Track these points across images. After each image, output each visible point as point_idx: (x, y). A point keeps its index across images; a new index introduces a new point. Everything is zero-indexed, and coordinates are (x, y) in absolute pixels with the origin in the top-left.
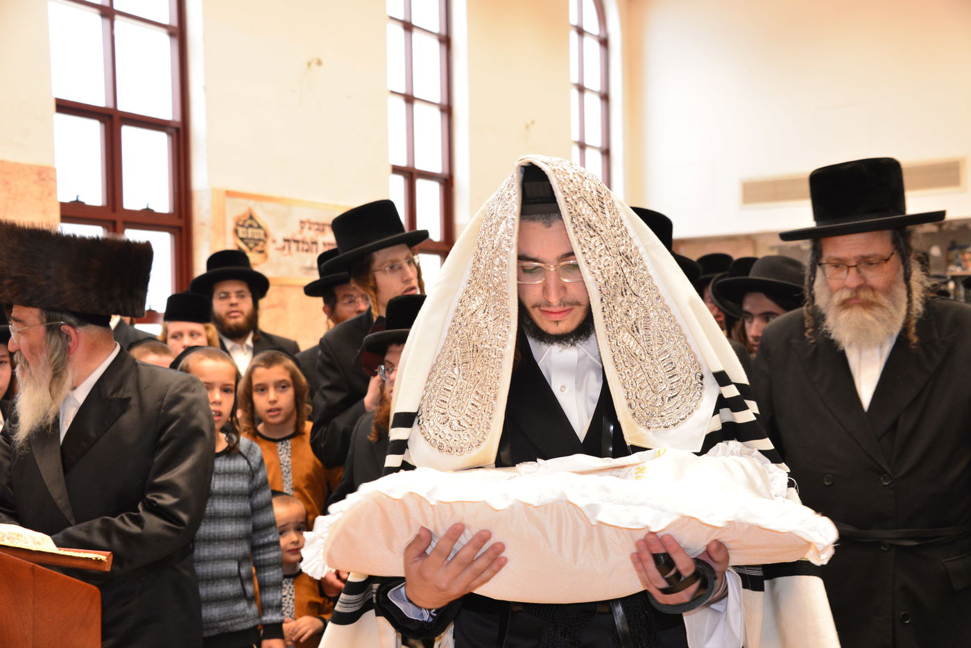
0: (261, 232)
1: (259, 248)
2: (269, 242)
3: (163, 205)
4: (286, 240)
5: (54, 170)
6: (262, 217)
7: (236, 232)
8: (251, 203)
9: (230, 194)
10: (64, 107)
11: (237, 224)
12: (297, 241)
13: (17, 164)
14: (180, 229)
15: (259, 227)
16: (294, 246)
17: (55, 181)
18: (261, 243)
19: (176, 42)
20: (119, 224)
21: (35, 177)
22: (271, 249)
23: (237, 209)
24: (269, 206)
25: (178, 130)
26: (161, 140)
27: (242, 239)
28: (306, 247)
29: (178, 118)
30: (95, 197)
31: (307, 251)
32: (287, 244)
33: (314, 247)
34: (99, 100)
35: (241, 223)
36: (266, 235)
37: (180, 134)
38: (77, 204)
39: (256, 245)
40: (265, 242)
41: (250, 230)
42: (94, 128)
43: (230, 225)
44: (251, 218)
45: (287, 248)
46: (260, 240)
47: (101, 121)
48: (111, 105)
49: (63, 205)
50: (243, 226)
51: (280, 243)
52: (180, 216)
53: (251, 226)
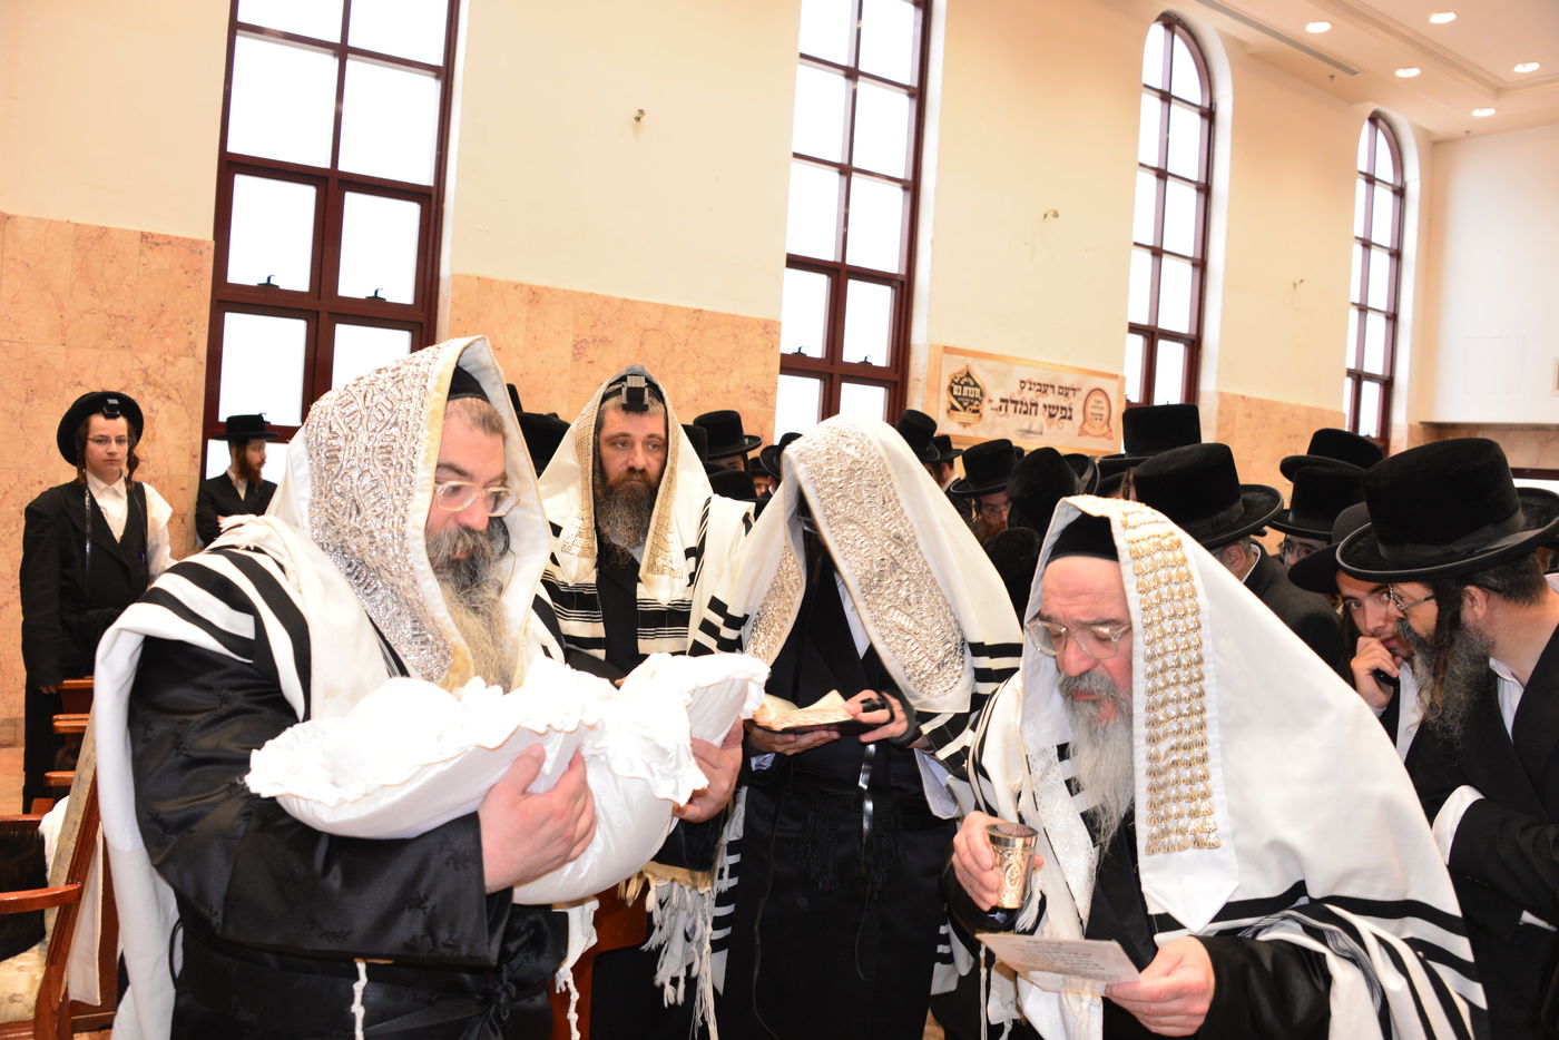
0: (978, 390)
1: (974, 407)
2: (985, 401)
3: (880, 358)
4: (1002, 400)
5: (780, 323)
6: (979, 375)
7: (951, 389)
8: (969, 360)
9: (947, 350)
10: (795, 262)
11: (953, 382)
12: (1015, 402)
13: (747, 318)
14: (896, 383)
15: (976, 385)
16: (1011, 407)
17: (779, 335)
18: (977, 402)
19: (909, 195)
20: (836, 377)
21: (761, 330)
22: (986, 408)
23: (955, 366)
24: (989, 364)
25: (902, 283)
26: (884, 295)
27: (956, 397)
28: (1024, 408)
29: (903, 272)
30: (815, 349)
31: (1025, 412)
32: (1004, 405)
33: (1034, 409)
34: (829, 253)
35: (957, 381)
36: (982, 394)
37: (903, 288)
38: (799, 355)
39: (971, 404)
40: (980, 401)
41: (966, 388)
42: (821, 282)
43: (946, 383)
44: (968, 375)
45: (1003, 408)
46: (975, 399)
47: (828, 275)
48: (839, 260)
49: (784, 356)
50: (958, 384)
51: (997, 403)
52: (897, 372)
53: (967, 384)
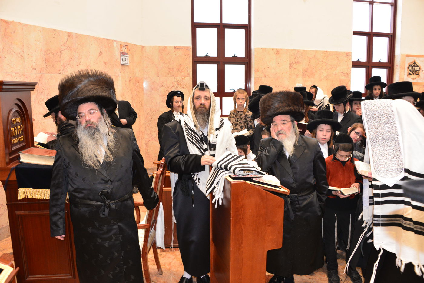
0: (418, 67)
1: (416, 73)
2: (421, 71)
3: (385, 60)
5: (351, 53)
6: (418, 62)
7: (409, 68)
8: (415, 58)
9: (407, 56)
10: (355, 33)
11: (409, 65)
13: (341, 52)
14: (390, 67)
15: (417, 66)
17: (351, 56)
18: (418, 71)
19: (393, 8)
20: (370, 67)
21: (346, 55)
22: (421, 73)
23: (410, 60)
24: (422, 59)
25: (392, 36)
26: (386, 40)
27: (410, 70)
29: (392, 32)
30: (363, 59)
34: (367, 29)
35: (410, 65)
36: (419, 69)
37: (392, 38)
38: (358, 61)
39: (416, 72)
40: (419, 71)
41: (414, 67)
42: (365, 38)
43: (407, 66)
44: (415, 63)
46: (417, 70)
47: (367, 36)
48: (370, 31)
49: (353, 62)
50: (411, 66)
52: (390, 64)
